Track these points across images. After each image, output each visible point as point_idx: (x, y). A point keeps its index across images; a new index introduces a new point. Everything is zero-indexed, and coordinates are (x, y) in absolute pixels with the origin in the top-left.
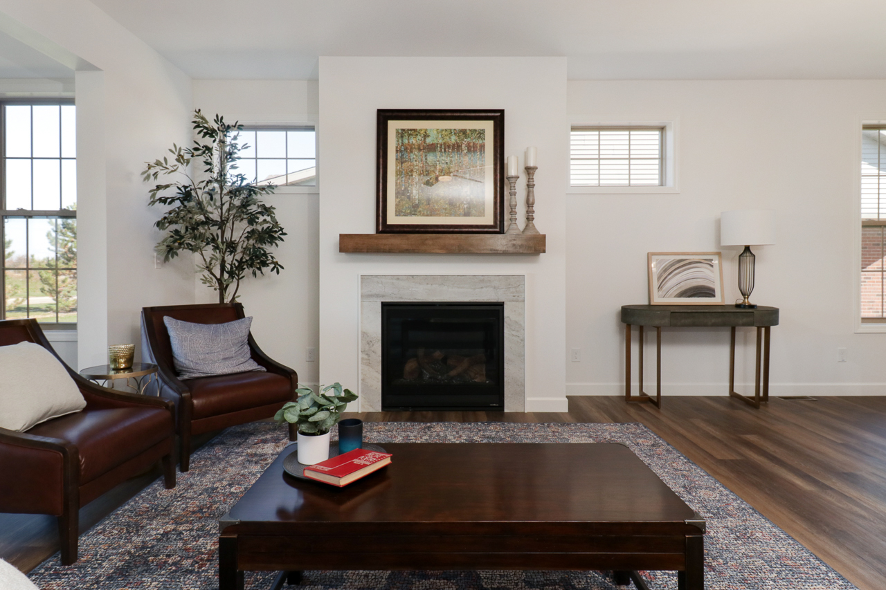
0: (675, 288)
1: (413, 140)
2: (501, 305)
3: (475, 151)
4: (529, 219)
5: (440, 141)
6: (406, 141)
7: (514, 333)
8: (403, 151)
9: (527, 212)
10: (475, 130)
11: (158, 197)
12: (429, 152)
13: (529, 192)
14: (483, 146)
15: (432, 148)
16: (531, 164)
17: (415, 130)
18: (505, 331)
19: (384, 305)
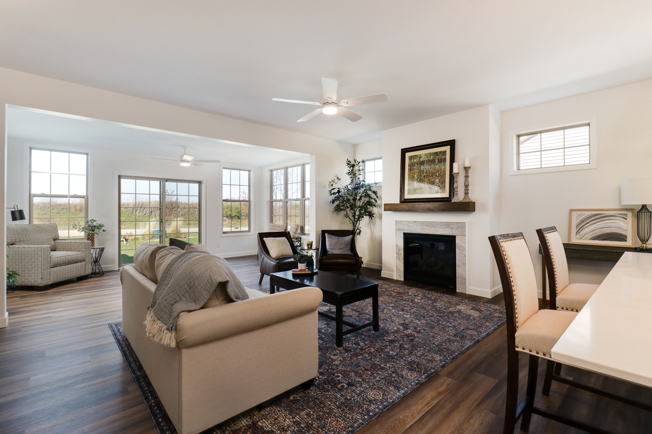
0: (590, 234)
1: (415, 160)
2: (454, 237)
3: (441, 162)
4: (466, 193)
5: (426, 159)
6: (412, 161)
7: (461, 252)
8: (411, 166)
9: (465, 190)
10: (442, 152)
11: (332, 193)
12: (421, 165)
13: (466, 180)
14: (445, 159)
15: (422, 163)
16: (467, 165)
17: (416, 156)
18: (457, 250)
19: (405, 234)
